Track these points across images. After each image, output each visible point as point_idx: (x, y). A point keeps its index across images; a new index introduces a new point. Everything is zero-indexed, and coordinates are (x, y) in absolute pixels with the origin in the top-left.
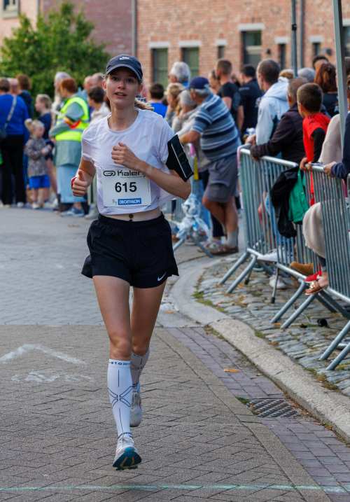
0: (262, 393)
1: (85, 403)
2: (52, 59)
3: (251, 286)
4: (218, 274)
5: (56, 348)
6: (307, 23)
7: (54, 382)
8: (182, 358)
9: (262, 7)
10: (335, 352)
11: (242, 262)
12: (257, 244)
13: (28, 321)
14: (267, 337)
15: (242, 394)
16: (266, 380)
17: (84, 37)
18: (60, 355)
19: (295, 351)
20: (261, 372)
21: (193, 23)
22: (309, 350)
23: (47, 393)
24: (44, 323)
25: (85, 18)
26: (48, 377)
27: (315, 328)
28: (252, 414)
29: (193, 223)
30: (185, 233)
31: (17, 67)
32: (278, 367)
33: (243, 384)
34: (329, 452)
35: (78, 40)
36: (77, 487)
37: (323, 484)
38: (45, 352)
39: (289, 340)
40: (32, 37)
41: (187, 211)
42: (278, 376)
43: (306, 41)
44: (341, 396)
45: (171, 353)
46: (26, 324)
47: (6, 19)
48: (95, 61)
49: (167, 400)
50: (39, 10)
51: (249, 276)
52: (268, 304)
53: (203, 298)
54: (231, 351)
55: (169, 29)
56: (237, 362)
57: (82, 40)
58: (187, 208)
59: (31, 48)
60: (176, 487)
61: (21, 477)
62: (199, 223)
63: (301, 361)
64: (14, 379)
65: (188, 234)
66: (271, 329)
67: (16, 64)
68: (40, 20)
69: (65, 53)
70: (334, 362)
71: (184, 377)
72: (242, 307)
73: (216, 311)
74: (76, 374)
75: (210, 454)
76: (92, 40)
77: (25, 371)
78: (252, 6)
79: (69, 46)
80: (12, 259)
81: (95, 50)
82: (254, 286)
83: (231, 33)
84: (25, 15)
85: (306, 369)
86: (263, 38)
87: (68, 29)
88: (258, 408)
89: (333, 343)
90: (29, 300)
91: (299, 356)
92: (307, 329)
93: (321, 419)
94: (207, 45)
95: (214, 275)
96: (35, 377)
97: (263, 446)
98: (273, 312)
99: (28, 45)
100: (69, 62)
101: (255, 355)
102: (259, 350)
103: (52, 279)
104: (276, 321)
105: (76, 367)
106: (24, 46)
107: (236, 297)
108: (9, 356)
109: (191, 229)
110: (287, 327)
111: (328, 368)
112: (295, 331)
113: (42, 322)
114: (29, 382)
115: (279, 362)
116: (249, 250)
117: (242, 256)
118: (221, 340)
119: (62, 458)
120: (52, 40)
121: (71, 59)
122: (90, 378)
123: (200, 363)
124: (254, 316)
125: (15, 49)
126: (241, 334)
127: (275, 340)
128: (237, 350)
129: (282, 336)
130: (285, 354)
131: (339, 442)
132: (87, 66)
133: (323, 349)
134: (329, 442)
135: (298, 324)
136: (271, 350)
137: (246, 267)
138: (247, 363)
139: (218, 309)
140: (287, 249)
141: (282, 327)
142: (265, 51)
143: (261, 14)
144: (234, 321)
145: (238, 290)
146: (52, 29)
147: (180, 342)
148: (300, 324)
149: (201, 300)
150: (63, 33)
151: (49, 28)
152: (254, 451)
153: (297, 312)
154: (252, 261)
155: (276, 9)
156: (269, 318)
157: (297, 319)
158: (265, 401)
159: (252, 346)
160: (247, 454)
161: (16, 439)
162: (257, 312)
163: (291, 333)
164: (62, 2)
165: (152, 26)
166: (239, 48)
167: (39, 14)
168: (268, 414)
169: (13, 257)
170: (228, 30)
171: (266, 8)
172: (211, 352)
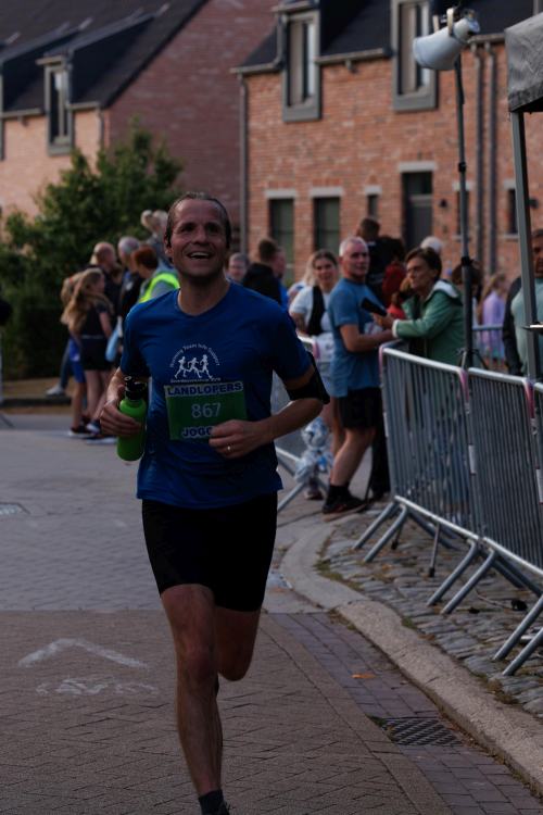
0: (407, 710)
1: (137, 725)
2: (120, 215)
3: (401, 552)
4: (353, 533)
5: (105, 644)
6: (501, 161)
7: (95, 695)
8: (291, 658)
9: (433, 137)
10: (516, 649)
11: (390, 517)
12: (410, 491)
13: (68, 605)
14: (420, 626)
15: (375, 711)
16: (412, 691)
17: (167, 184)
18: (112, 654)
19: (459, 648)
20: (407, 679)
21: (330, 161)
22: (478, 647)
23: (87, 710)
24: (91, 608)
25: (168, 154)
26: (91, 685)
27: (491, 613)
28: (389, 740)
29: (319, 458)
30: (307, 473)
31: (68, 227)
32: (431, 672)
33: (378, 697)
35: (159, 187)
38: (89, 650)
39: (452, 631)
40: (91, 184)
41: (310, 440)
42: (431, 685)
43: (498, 187)
44: (520, 714)
45: (275, 650)
46: (66, 608)
47: (54, 156)
49: (264, 720)
50: (102, 142)
51: (398, 537)
52: (425, 580)
53: (328, 569)
54: (366, 648)
55: (296, 171)
56: (373, 663)
57: (165, 188)
58: (309, 436)
59: (89, 200)
62: (327, 458)
63: (467, 662)
64: (40, 690)
65: (312, 475)
66: (426, 615)
67: (66, 224)
68: (101, 157)
70: (513, 662)
71: (293, 686)
72: (386, 583)
73: (346, 589)
74: (132, 683)
75: (321, 799)
76: (179, 187)
77: (57, 677)
78: (420, 135)
79: (144, 196)
80: (50, 514)
82: (405, 552)
83: (387, 175)
84: (80, 151)
85: (473, 674)
86: (435, 183)
87: (143, 171)
88: (399, 731)
89: (514, 634)
90: (72, 574)
91: (464, 655)
92: (479, 614)
93: (491, 748)
94: (351, 193)
95: (348, 536)
96: (71, 686)
97: (400, 787)
98: (430, 589)
99: (83, 196)
101: (400, 654)
102: (407, 647)
103: (108, 542)
104: (434, 604)
105: (133, 672)
106: (79, 196)
107: (378, 567)
108: (36, 656)
109: (316, 468)
110: (449, 612)
111: (504, 673)
112: (461, 618)
113: (88, 606)
114: (60, 695)
115: (433, 663)
116: (398, 498)
117: (388, 508)
118: (352, 632)
119: (102, 804)
120: (119, 188)
122: (152, 688)
123: (317, 665)
124: (402, 597)
125: (64, 201)
126: (382, 623)
127: (432, 631)
128: (374, 646)
129: (442, 626)
130: (444, 652)
131: (515, 782)
133: (499, 643)
134: (499, 780)
135: (466, 608)
136: (424, 647)
137: (392, 523)
138: (388, 665)
139: (350, 586)
141: (442, 612)
142: (439, 202)
143: (432, 148)
144: (372, 604)
145: (381, 557)
146: (120, 171)
147: (291, 635)
148: (469, 607)
149: (326, 572)
150: (137, 177)
151: (116, 170)
152: (385, 794)
153: (463, 589)
154: (402, 514)
155: (454, 140)
156: (424, 599)
157: (464, 600)
158: (411, 721)
159: (397, 641)
160: (376, 798)
161: (37, 777)
162: (408, 591)
163: (454, 621)
164: (134, 131)
165: (271, 165)
166: (399, 197)
167: (102, 150)
168: (413, 741)
169: (51, 511)
170: (384, 171)
171: (439, 138)
172: (336, 649)
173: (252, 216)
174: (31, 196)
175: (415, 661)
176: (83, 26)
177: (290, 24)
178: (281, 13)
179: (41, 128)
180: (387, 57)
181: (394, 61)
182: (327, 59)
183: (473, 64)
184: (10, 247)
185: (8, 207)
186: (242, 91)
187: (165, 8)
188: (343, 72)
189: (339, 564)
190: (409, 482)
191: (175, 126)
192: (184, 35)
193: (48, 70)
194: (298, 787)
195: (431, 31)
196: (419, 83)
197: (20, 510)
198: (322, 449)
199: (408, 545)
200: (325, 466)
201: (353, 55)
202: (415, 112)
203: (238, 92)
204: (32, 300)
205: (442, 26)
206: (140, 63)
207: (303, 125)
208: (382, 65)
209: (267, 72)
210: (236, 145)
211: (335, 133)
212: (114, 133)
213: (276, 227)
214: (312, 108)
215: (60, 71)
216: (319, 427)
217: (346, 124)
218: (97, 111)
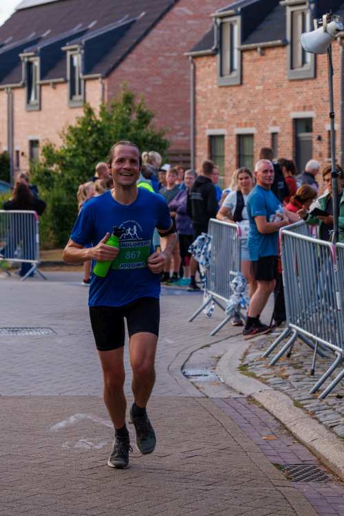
0: (297, 459)
3: (293, 359)
4: (262, 347)
7: (101, 449)
8: (223, 426)
9: (313, 96)
11: (282, 338)
12: (298, 321)
13: (81, 392)
14: (304, 406)
15: (278, 460)
16: (300, 447)
17: (144, 125)
19: (330, 420)
20: (297, 440)
21: (248, 111)
23: (94, 459)
24: (96, 394)
25: (145, 107)
26: (97, 445)
28: (285, 479)
29: (241, 300)
30: (233, 309)
31: (81, 153)
32: (312, 435)
33: (279, 451)
35: (139, 127)
38: (95, 420)
39: (325, 409)
40: (96, 126)
41: (235, 288)
42: (313, 444)
45: (214, 422)
46: (82, 394)
47: (71, 108)
49: (206, 465)
50: (103, 99)
51: (291, 350)
52: (308, 376)
53: (247, 370)
54: (271, 420)
55: (225, 118)
56: (275, 430)
57: (143, 128)
58: (234, 286)
59: (94, 136)
62: (246, 300)
63: (335, 429)
64: (64, 446)
65: (236, 310)
66: (309, 399)
67: (80, 151)
68: (103, 109)
71: (225, 444)
72: (284, 379)
73: (257, 382)
76: (152, 127)
77: (75, 438)
78: (305, 94)
79: (129, 134)
80: (70, 334)
81: (154, 137)
82: (295, 359)
83: (284, 120)
84: (89, 104)
85: (339, 437)
86: (314, 125)
87: (129, 118)
90: (83, 373)
91: (333, 425)
92: (342, 399)
94: (261, 132)
95: (258, 348)
96: (84, 444)
97: (293, 509)
98: (312, 383)
99: (91, 133)
101: (292, 424)
102: (297, 419)
104: (314, 392)
106: (88, 134)
107: (278, 369)
108: (62, 424)
109: (239, 306)
110: (324, 397)
112: (331, 401)
113: (94, 393)
114: (78, 449)
115: (314, 430)
116: (291, 325)
117: (285, 331)
118: (262, 409)
120: (114, 128)
123: (240, 430)
124: (294, 388)
125: (79, 136)
126: (281, 404)
127: (313, 409)
128: (276, 419)
129: (319, 406)
130: (321, 423)
135: (334, 395)
136: (308, 419)
137: (288, 341)
138: (285, 431)
139: (260, 381)
141: (319, 397)
142: (316, 137)
143: (311, 104)
144: (275, 392)
145: (283, 361)
146: (114, 118)
147: (224, 412)
148: (336, 395)
149: (245, 372)
150: (125, 121)
151: (112, 117)
152: (284, 513)
153: (333, 383)
154: (294, 335)
155: (327, 98)
156: (308, 389)
157: (334, 390)
158: (299, 466)
159: (290, 416)
161: (62, 501)
162: (298, 384)
163: (328, 404)
164: (123, 92)
165: (210, 114)
166: (291, 134)
167: (103, 104)
168: (301, 479)
169: (71, 332)
170: (282, 118)
171: (316, 97)
172: (252, 421)
173: (198, 146)
174: (58, 133)
175: (302, 429)
176: (91, 26)
177: (222, 24)
178: (216, 17)
179: (65, 90)
180: (283, 46)
181: (288, 47)
182: (245, 46)
183: (339, 50)
184: (45, 166)
185: (43, 140)
186: (192, 67)
187: (143, 14)
188: (256, 55)
189: (253, 367)
190: (298, 315)
191: (149, 89)
192: (155, 31)
193: (69, 54)
194: (228, 508)
195: (312, 29)
196: (304, 62)
197: (51, 332)
198: (242, 294)
199: (298, 354)
200: (244, 305)
201: (262, 44)
202: (302, 80)
203: (189, 68)
204: (59, 199)
205: (319, 25)
206: (127, 49)
207: (230, 88)
208: (281, 50)
209: (208, 55)
210: (188, 101)
211: (251, 93)
212: (111, 93)
213: (213, 153)
214: (236, 77)
215: (76, 54)
216: (241, 279)
217: (257, 88)
218: (100, 79)
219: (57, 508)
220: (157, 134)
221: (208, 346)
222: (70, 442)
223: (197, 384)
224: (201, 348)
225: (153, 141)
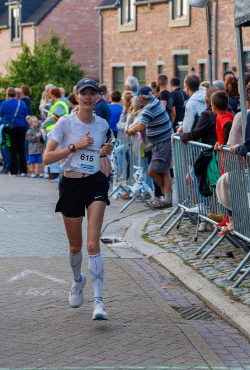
0: (188, 303)
1: (67, 310)
2: (45, 74)
3: (181, 230)
4: (158, 221)
5: (47, 272)
6: (219, 49)
8: (133, 279)
9: (188, 39)
10: (239, 275)
11: (175, 214)
12: (185, 201)
13: (28, 254)
14: (192, 264)
15: (174, 304)
16: (190, 294)
17: (66, 60)
18: (51, 277)
19: (211, 275)
20: (187, 289)
21: (141, 50)
22: (220, 274)
23: (41, 303)
24: (39, 256)
25: (67, 46)
26: (42, 291)
27: (225, 258)
28: (181, 317)
29: (141, 187)
30: (136, 193)
31: (20, 80)
32: (199, 285)
33: (175, 297)
34: (234, 344)
35: (62, 61)
36: (62, 368)
37: (230, 365)
38: (40, 275)
39: (207, 267)
40: (31, 60)
41: (137, 178)
42: (199, 292)
43: (218, 61)
44: (242, 305)
45: (126, 275)
46: (28, 256)
47: (13, 47)
48: (74, 75)
49: (123, 308)
50: (35, 41)
51: (179, 223)
52: (193, 242)
53: (148, 238)
54: (167, 275)
55: (125, 54)
56: (171, 281)
57: (65, 62)
59: (30, 67)
60: (129, 367)
61: (23, 361)
62: (145, 187)
63: (215, 281)
64: (18, 294)
65: (138, 194)
66: (194, 259)
67: (20, 78)
68: (36, 48)
69: (53, 71)
70: (237, 281)
71: (135, 292)
72: (175, 244)
73: (156, 246)
74: (61, 291)
75: (153, 345)
76: (71, 62)
77: (25, 288)
78: (182, 38)
79: (56, 65)
80: (17, 212)
81: (74, 68)
82: (183, 230)
83: (168, 56)
84: (26, 44)
85: (218, 287)
86: (189, 60)
87: (56, 54)
88: (185, 313)
89: (237, 268)
90: (29, 240)
91: (213, 278)
92: (219, 259)
93: (229, 321)
94: (150, 65)
95: (155, 222)
96: (33, 292)
97: (189, 340)
98: (195, 247)
99: (28, 65)
100: (56, 76)
101: (183, 277)
102: (186, 274)
103: (45, 225)
104: (198, 254)
105: (60, 286)
106: (26, 66)
107: (171, 237)
108: (15, 278)
109: (140, 191)
110: (205, 258)
111: (233, 286)
112: (211, 260)
114: (28, 296)
115: (200, 282)
116: (180, 205)
117: (175, 209)
118: (160, 267)
119: (51, 348)
120: (44, 62)
121: (58, 75)
123: (145, 282)
124: (183, 251)
125: (18, 68)
126: (174, 263)
127: (198, 267)
128: (171, 274)
129: (202, 264)
130: (204, 276)
131: (241, 337)
132: (69, 79)
133: (230, 272)
134: (234, 336)
135: (213, 256)
136: (195, 274)
137: (177, 217)
138: (178, 282)
139: (158, 246)
140: (205, 205)
141: (202, 257)
142: (191, 68)
143: (187, 44)
144: (169, 254)
145: (172, 232)
146: (45, 54)
147: (132, 268)
148: (215, 256)
150: (52, 57)
151: (43, 53)
152: (182, 343)
153: (212, 247)
154: (182, 213)
155: (198, 40)
156: (193, 252)
157: (213, 252)
158: (191, 308)
159: (182, 271)
160: (178, 345)
161: (19, 335)
162: (185, 248)
163: (208, 262)
164: (51, 36)
165: (113, 52)
166: (173, 66)
167: (36, 44)
168: (193, 318)
169: (18, 210)
170: (165, 54)
171: (191, 39)
172: (154, 275)
173: (105, 75)
174: (3, 65)
175: (191, 281)
179: (8, 33)
180: (166, 2)
181: (171, 3)
182: (139, 3)
186: (100, 18)
188: (147, 9)
189: (152, 235)
190: (185, 197)
191: (69, 34)
193: (10, 7)
194: (141, 340)
196: (182, 14)
197: (3, 210)
199: (184, 226)
200: (144, 190)
201: (151, 1)
203: (98, 18)
206: (52, 4)
207: (128, 33)
208: (164, 6)
209: (112, 9)
210: (97, 42)
211: (143, 37)
212: (41, 36)
213: (116, 80)
214: (133, 25)
215: (16, 8)
216: (142, 172)
217: (148, 33)
218: (33, 27)
219: (16, 340)
220: (76, 66)
221: (118, 220)
222: (22, 291)
223: (112, 248)
224: (113, 222)
225: (73, 71)
